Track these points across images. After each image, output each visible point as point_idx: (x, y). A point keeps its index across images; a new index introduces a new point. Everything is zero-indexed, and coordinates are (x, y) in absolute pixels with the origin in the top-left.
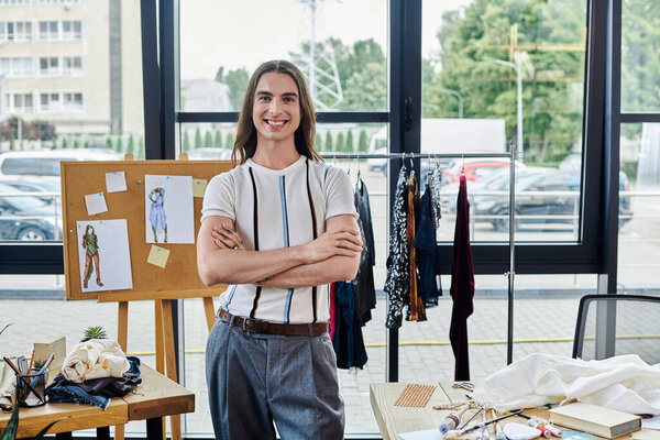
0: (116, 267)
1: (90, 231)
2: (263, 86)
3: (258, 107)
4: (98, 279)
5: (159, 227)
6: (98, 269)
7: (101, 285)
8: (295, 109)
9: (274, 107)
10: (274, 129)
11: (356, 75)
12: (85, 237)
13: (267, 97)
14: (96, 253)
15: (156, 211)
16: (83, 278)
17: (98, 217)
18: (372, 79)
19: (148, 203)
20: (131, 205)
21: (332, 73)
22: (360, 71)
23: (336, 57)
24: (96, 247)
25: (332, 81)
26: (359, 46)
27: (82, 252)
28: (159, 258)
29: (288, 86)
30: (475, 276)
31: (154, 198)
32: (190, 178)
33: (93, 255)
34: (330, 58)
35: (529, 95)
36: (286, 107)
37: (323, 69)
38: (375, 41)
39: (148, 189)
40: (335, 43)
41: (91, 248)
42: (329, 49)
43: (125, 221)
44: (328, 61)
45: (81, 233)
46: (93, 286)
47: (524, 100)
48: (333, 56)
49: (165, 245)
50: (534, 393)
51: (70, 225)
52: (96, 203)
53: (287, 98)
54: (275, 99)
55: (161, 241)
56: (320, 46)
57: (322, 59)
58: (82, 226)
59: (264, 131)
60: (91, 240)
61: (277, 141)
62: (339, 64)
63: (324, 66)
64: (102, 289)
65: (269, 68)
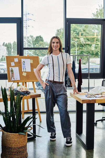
0: (17, 76)
1: (12, 69)
2: (53, 41)
3: (52, 45)
4: (14, 78)
5: (24, 69)
6: (14, 76)
7: (14, 79)
8: (59, 45)
9: (55, 44)
10: (55, 48)
11: (37, 44)
12: (11, 70)
13: (54, 43)
14: (13, 73)
15: (24, 66)
16: (11, 78)
17: (13, 66)
18: (41, 45)
19: (22, 64)
20: (19, 64)
21: (31, 44)
22: (38, 43)
23: (32, 40)
24: (13, 72)
25: (31, 46)
26: (37, 37)
27: (11, 73)
28: (24, 74)
29: (57, 41)
30: (82, 79)
31: (23, 63)
32: (30, 59)
33: (13, 74)
34: (30, 40)
35: (78, 49)
36: (57, 44)
37: (29, 43)
38: (41, 36)
39: (22, 61)
40: (32, 37)
41: (12, 72)
42: (30, 38)
43: (18, 67)
44: (30, 41)
45: (10, 69)
46: (13, 79)
47: (77, 50)
48: (31, 40)
49: (25, 72)
50: (99, 92)
51: (8, 68)
52: (13, 64)
53: (57, 43)
54: (55, 43)
55: (25, 71)
56: (28, 37)
57: (29, 40)
58: (10, 68)
59: (54, 49)
60: (12, 71)
61: (56, 50)
62: (33, 42)
63: (29, 42)
64: (15, 80)
65: (54, 38)
